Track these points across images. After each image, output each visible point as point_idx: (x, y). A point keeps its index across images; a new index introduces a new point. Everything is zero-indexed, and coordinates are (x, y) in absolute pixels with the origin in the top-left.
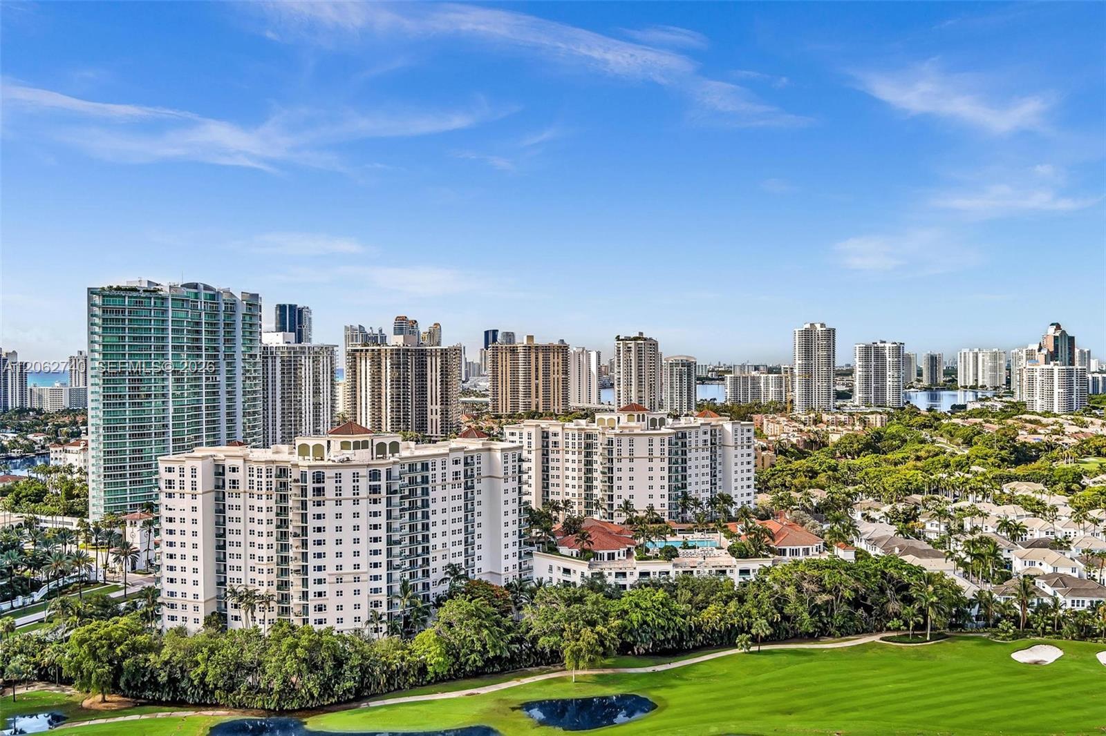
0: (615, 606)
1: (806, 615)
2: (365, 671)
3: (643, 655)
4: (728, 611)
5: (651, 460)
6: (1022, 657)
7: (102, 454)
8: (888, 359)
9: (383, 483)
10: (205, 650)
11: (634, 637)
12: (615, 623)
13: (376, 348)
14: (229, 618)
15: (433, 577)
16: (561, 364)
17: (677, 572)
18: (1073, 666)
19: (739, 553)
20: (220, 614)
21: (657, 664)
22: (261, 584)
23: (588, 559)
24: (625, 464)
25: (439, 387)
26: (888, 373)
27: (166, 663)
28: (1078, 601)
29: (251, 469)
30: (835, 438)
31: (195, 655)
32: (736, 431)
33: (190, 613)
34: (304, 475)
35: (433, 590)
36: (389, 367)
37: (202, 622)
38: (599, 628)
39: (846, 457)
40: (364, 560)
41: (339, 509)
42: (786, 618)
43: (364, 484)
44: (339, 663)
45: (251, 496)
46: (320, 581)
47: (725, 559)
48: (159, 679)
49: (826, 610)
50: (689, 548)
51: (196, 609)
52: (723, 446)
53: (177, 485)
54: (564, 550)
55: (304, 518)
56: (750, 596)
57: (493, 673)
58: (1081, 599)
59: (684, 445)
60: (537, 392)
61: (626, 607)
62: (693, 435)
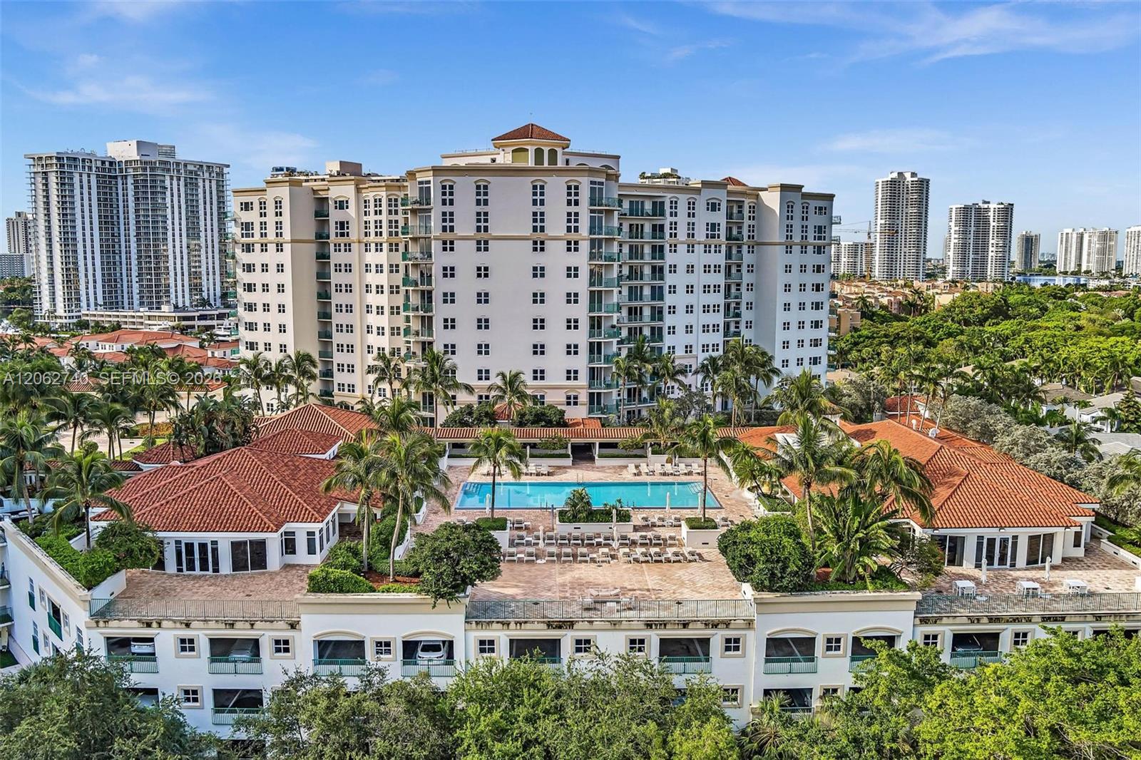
5: (539, 246)
8: (992, 224)
17: (486, 646)
19: (770, 564)
24: (465, 257)
26: (991, 241)
30: (944, 300)
50: (592, 516)
52: (757, 243)
62: (682, 209)
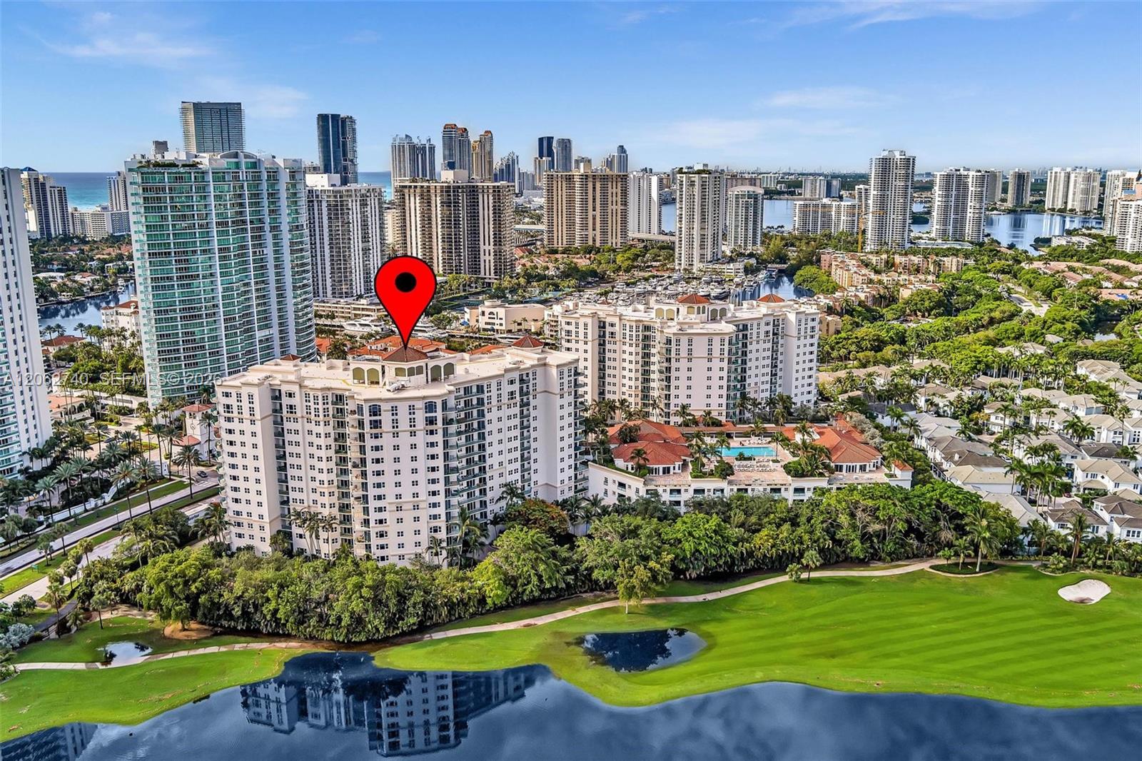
0: (670, 532)
1: (857, 542)
2: (426, 605)
3: (695, 579)
4: (781, 536)
5: (710, 360)
6: (1069, 593)
7: (155, 338)
8: (971, 189)
9: (439, 414)
10: (275, 587)
11: (687, 564)
12: (667, 558)
13: (425, 184)
14: (294, 536)
15: (490, 495)
16: (619, 194)
17: (732, 490)
18: (1118, 607)
19: (795, 471)
20: (285, 533)
21: (709, 592)
22: (323, 506)
23: (642, 476)
24: (683, 364)
25: (491, 226)
26: (969, 204)
27: (239, 598)
28: (1134, 532)
29: (307, 395)
30: (905, 294)
31: (264, 592)
32: (800, 321)
33: (256, 531)
34: (360, 408)
35: (490, 507)
36: (439, 205)
37: (268, 541)
38: (652, 564)
39: (916, 314)
40: (423, 489)
41: (396, 441)
42: (838, 542)
43: (420, 416)
44: (402, 598)
45: (309, 421)
46: (380, 510)
47: (780, 477)
48: (233, 612)
49: (878, 536)
50: (746, 459)
51: (262, 528)
52: (785, 335)
53: (235, 410)
54: (619, 463)
55: (362, 450)
56: (803, 519)
57: (549, 599)
58: (1137, 530)
59: (745, 337)
60: (594, 224)
61: (680, 535)
62: (755, 327)
